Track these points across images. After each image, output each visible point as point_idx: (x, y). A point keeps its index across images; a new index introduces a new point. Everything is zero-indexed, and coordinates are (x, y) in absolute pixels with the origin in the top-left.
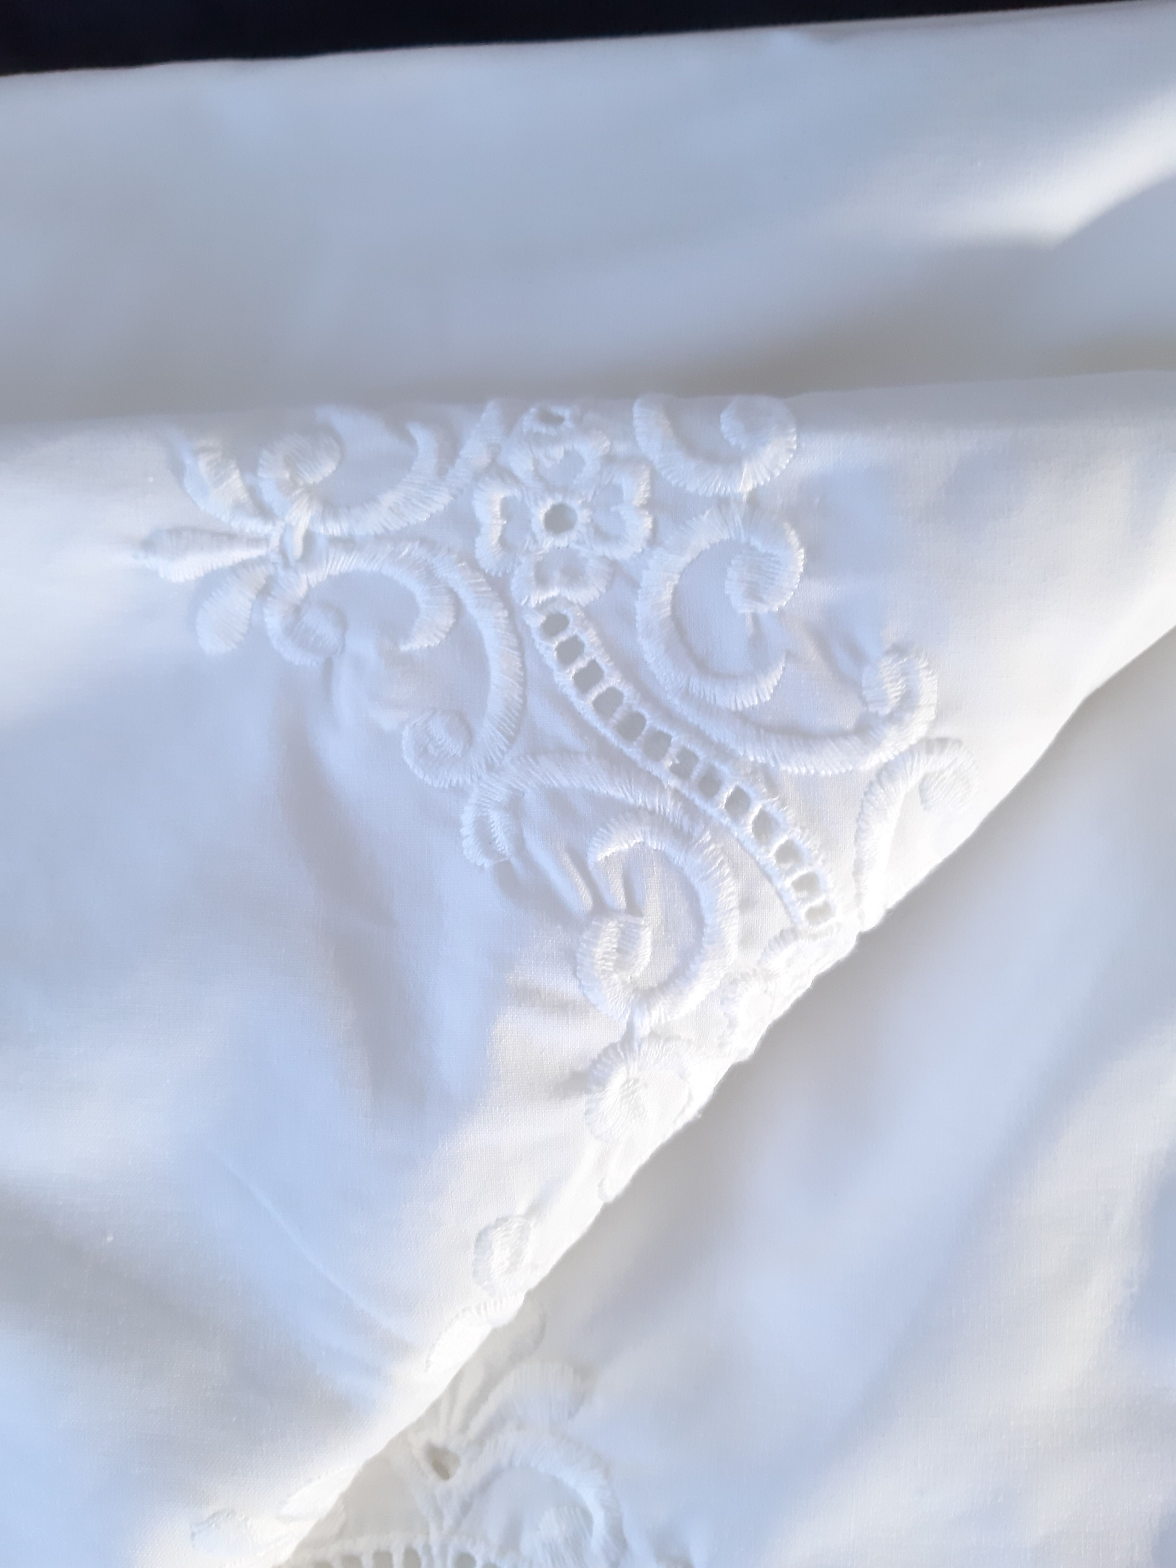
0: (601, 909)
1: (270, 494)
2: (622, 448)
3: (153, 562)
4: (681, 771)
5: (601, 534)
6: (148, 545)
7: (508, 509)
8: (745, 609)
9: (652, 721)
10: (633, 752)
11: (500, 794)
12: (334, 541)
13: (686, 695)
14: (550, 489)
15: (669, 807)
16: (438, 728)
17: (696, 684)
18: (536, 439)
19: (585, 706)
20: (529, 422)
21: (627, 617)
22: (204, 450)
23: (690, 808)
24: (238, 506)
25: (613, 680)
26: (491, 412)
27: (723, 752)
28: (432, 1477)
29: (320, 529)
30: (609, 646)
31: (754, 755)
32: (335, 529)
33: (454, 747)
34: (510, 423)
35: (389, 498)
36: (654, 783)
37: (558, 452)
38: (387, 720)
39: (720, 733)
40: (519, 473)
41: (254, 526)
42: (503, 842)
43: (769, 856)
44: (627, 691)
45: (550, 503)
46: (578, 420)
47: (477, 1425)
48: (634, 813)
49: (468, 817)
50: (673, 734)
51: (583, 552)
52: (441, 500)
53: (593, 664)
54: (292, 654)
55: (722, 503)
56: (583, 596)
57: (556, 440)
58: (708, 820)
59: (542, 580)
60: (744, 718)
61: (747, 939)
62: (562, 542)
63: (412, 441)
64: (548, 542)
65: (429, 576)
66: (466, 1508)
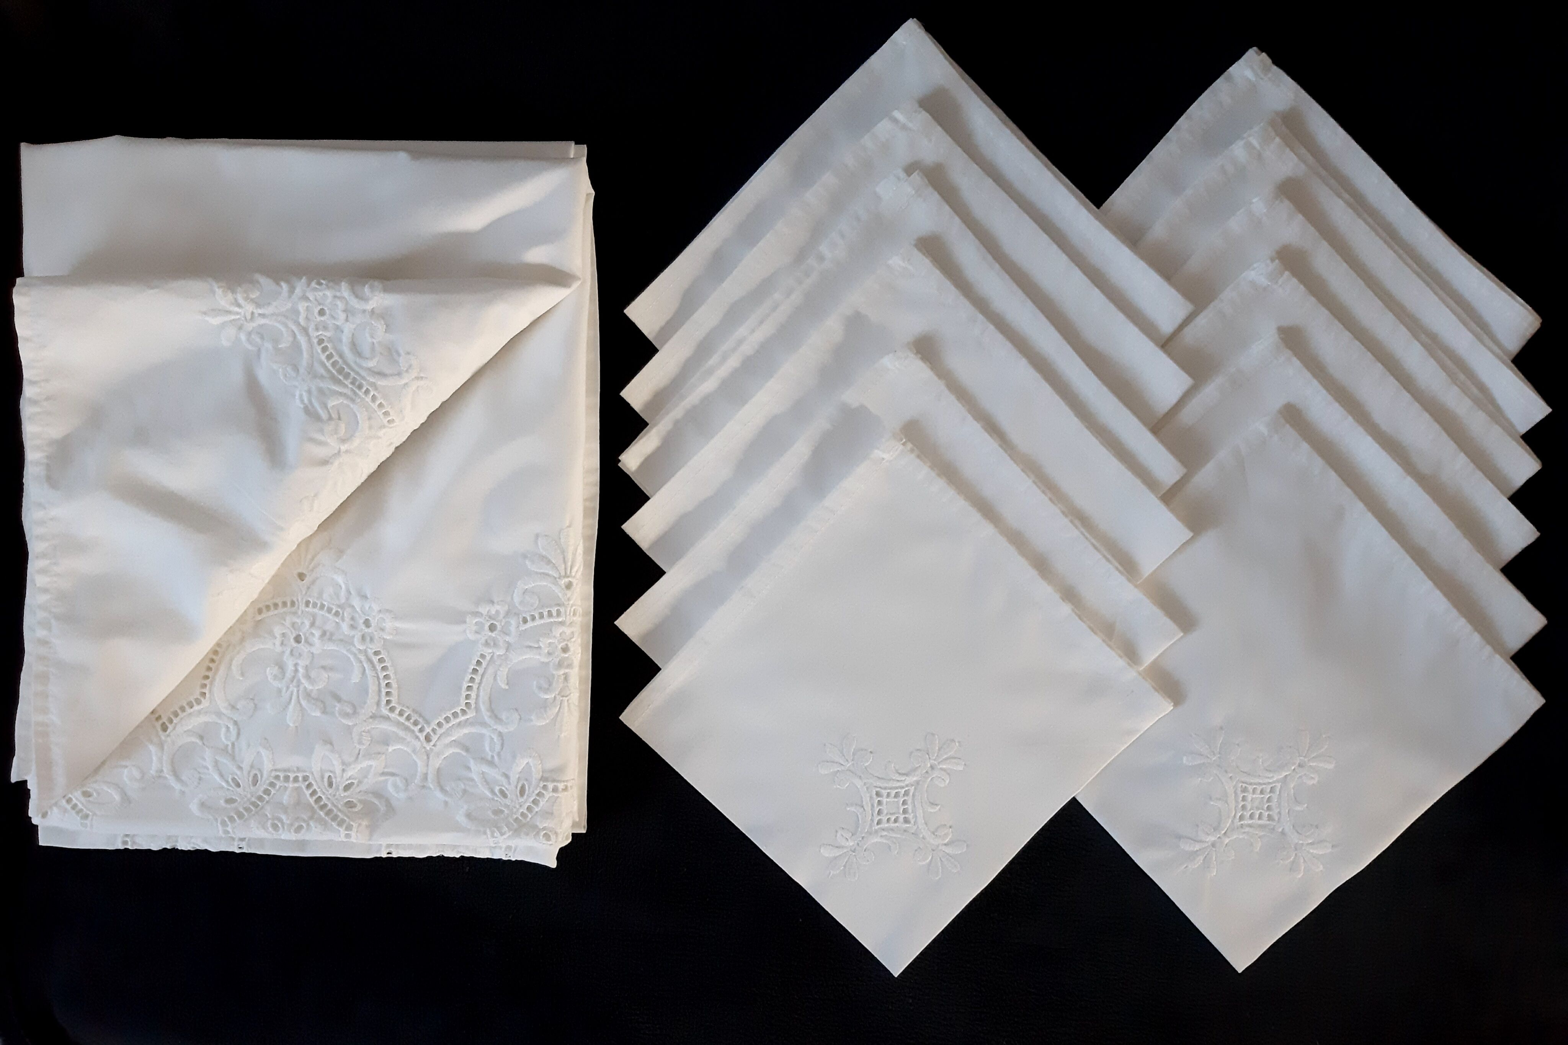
0: (330, 418)
1: (241, 301)
2: (338, 294)
3: (207, 318)
4: (353, 383)
5: (333, 317)
6: (205, 313)
7: (308, 309)
8: (370, 340)
9: (347, 370)
10: (341, 377)
11: (306, 388)
12: (260, 315)
13: (355, 362)
14: (320, 304)
15: (349, 393)
16: (289, 369)
17: (358, 360)
18: (315, 289)
19: (328, 364)
20: (314, 284)
21: (341, 341)
22: (222, 287)
23: (355, 393)
24: (232, 304)
25: (336, 358)
26: (304, 280)
27: (363, 378)
28: (299, 580)
29: (255, 311)
30: (335, 349)
31: (372, 380)
32: (260, 311)
33: (293, 374)
34: (309, 285)
35: (275, 304)
36: (346, 386)
37: (321, 294)
38: (275, 367)
39: (363, 373)
40: (311, 299)
41: (237, 309)
42: (306, 401)
43: (375, 406)
44: (340, 361)
45: (319, 308)
46: (327, 285)
47: (311, 566)
48: (341, 394)
49: (297, 393)
50: (351, 373)
51: (329, 322)
52: (289, 305)
53: (331, 353)
54: (250, 347)
55: (364, 311)
56: (328, 334)
57: (320, 291)
58: (360, 397)
59: (317, 329)
60: (369, 370)
61: (370, 428)
62: (322, 319)
63: (281, 287)
64: (319, 319)
65: (286, 326)
66: (308, 588)
